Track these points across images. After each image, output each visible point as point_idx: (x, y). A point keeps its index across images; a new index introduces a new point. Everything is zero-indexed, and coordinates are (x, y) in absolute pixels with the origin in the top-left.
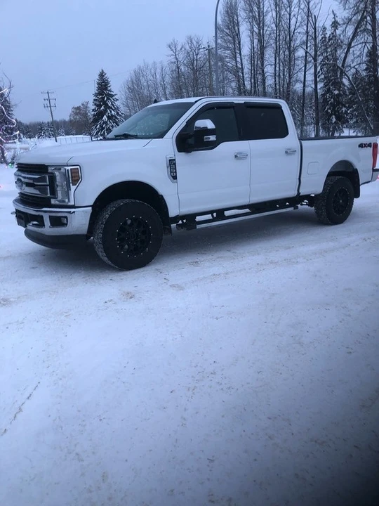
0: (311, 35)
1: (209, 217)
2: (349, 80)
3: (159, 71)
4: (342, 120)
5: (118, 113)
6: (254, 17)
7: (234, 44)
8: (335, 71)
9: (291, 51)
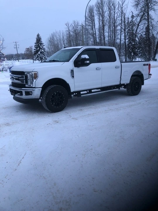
0: (123, 21)
1: (86, 92)
2: (138, 38)
3: (61, 34)
4: (136, 54)
5: (44, 51)
6: (100, 13)
7: (92, 24)
8: (133, 35)
9: (115, 27)
